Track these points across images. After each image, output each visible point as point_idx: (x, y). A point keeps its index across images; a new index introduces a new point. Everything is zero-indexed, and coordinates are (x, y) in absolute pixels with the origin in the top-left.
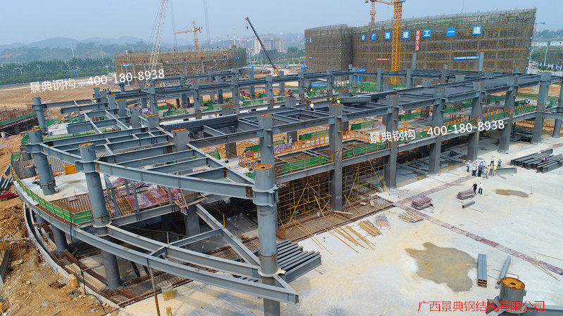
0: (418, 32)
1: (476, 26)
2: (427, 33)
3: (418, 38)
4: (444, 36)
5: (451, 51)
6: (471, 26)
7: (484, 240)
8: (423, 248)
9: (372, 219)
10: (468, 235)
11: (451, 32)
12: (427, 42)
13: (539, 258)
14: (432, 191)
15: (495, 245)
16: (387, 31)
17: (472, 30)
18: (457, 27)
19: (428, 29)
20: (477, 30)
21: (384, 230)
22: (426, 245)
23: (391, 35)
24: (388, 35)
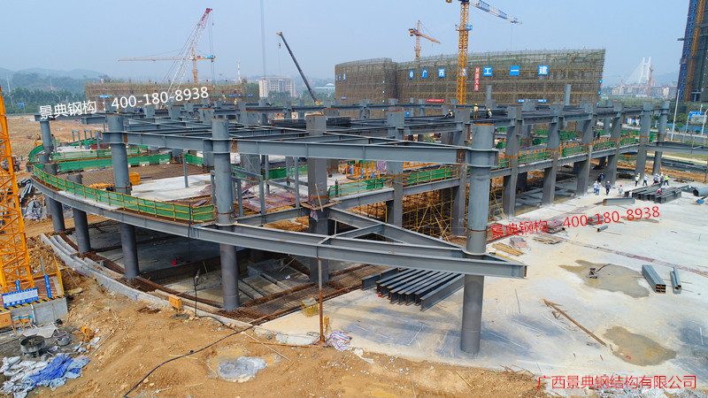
0: (477, 70)
1: (542, 65)
2: (488, 72)
3: (477, 76)
4: (506, 74)
5: (515, 93)
6: (537, 65)
7: (635, 257)
9: (504, 242)
10: (618, 253)
11: (515, 71)
12: (487, 81)
15: (650, 260)
16: (441, 67)
17: (538, 70)
18: (521, 65)
19: (489, 66)
21: (524, 250)
22: (579, 262)
23: (445, 72)
24: (442, 72)
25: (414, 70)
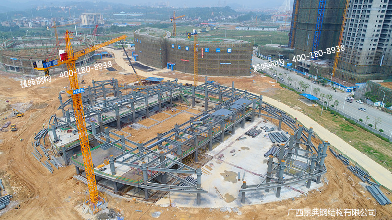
0: (202, 49)
1: (229, 48)
2: (207, 50)
3: (203, 52)
4: (215, 51)
5: (218, 60)
6: (227, 48)
7: (239, 167)
8: (224, 172)
9: (208, 164)
10: (235, 166)
11: (218, 50)
12: (207, 54)
13: (251, 171)
14: (223, 150)
15: (241, 168)
16: (187, 46)
17: (227, 50)
18: (220, 48)
19: (207, 48)
20: (229, 51)
21: (212, 167)
22: (225, 171)
23: (189, 48)
24: (187, 48)
25: (174, 45)
